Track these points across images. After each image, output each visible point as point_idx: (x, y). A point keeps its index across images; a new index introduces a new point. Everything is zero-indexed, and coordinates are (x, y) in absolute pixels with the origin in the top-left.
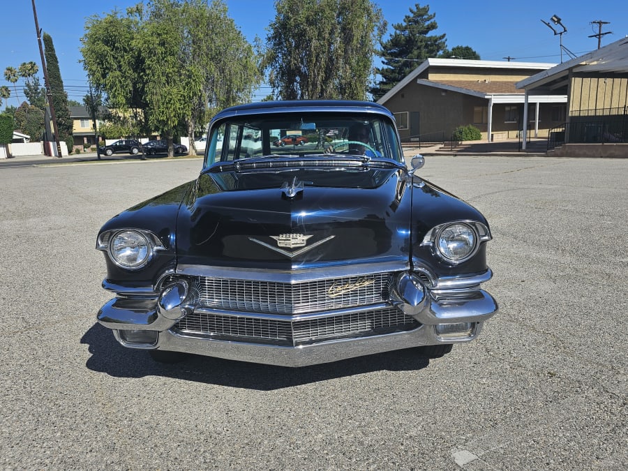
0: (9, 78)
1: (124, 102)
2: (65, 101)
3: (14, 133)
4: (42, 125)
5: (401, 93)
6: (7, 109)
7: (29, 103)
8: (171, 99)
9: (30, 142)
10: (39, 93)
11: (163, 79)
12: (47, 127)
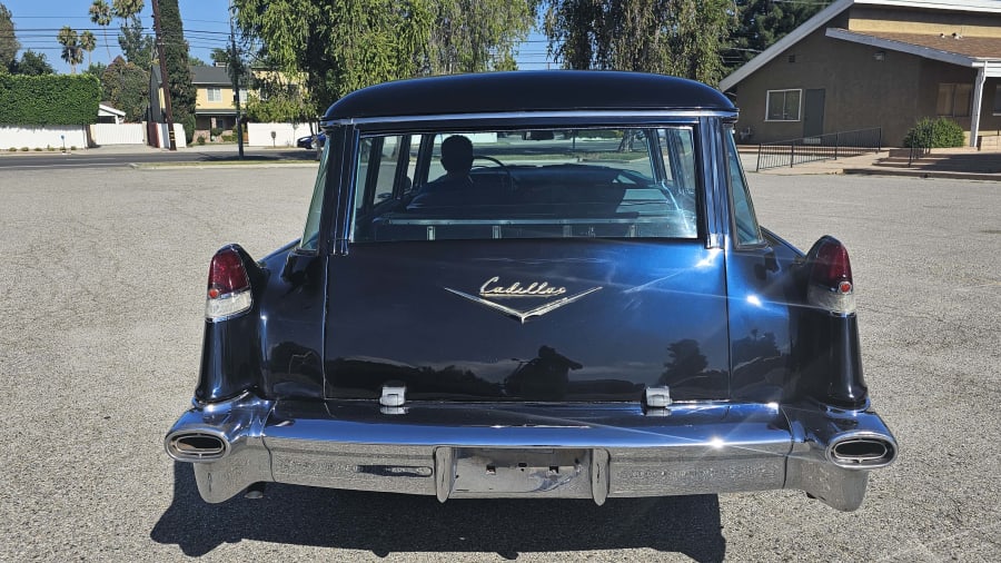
0: (95, 19)
1: (294, 57)
2: (184, 56)
3: (101, 106)
4: (144, 94)
5: (789, 55)
6: (92, 68)
7: (125, 58)
8: (375, 55)
9: (126, 122)
10: (142, 43)
11: (364, 17)
12: (154, 98)
